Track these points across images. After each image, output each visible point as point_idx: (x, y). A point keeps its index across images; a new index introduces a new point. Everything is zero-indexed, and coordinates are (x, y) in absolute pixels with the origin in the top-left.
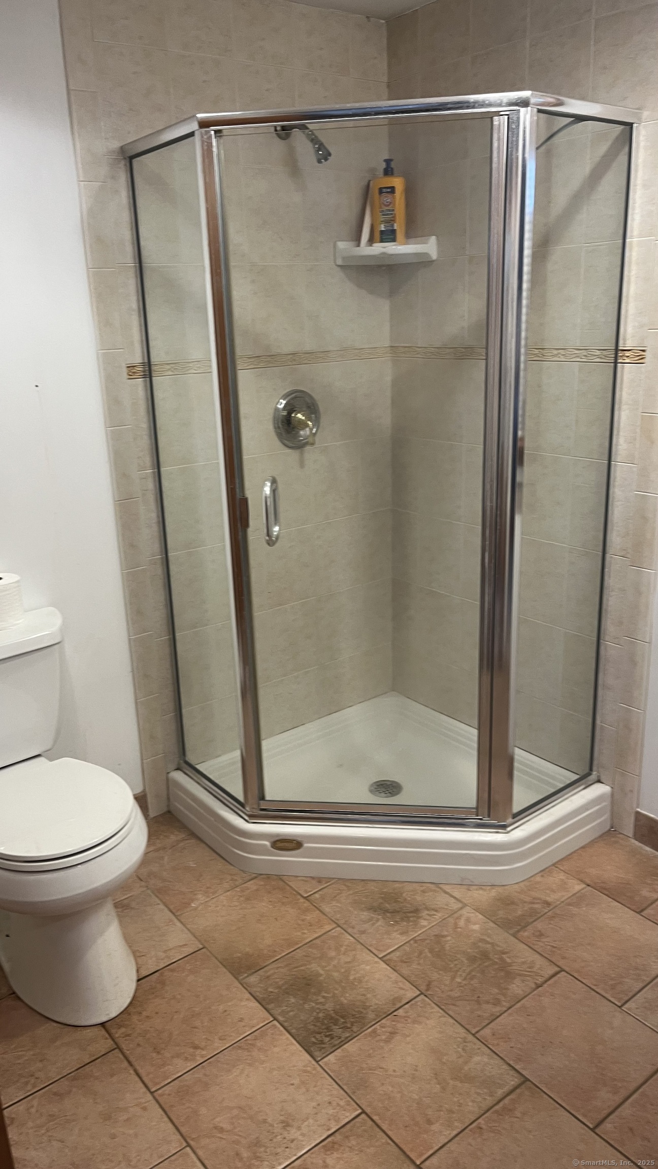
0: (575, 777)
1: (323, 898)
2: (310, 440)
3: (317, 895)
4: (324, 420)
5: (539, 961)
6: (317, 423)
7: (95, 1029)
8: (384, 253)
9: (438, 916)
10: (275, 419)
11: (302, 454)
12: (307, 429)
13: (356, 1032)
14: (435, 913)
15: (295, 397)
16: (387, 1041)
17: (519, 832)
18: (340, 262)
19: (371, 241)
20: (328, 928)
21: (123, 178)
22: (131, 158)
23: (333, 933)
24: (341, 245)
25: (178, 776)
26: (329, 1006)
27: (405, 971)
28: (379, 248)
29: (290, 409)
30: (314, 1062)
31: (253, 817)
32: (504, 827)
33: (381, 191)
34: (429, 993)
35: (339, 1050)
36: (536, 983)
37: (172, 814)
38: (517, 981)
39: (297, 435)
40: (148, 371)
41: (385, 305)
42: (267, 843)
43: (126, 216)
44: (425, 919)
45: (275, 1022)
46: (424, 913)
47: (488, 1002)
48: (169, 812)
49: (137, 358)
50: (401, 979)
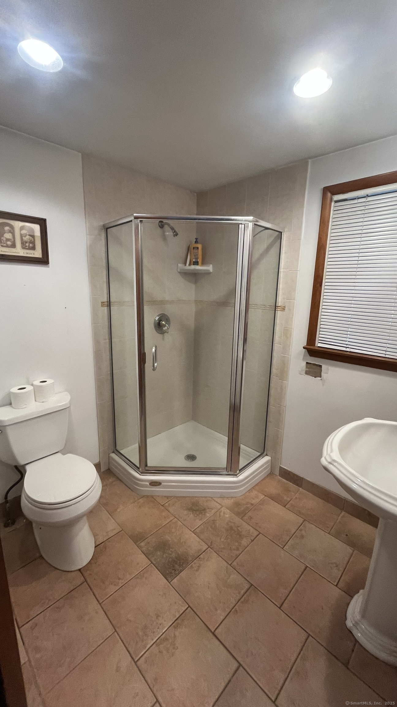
0: (259, 454)
1: (169, 505)
2: (167, 331)
3: (167, 504)
4: (171, 324)
5: (252, 530)
6: (169, 324)
7: (76, 572)
8: (195, 269)
9: (213, 511)
10: (155, 323)
11: (163, 336)
12: (166, 327)
13: (184, 567)
14: (211, 510)
15: (162, 316)
16: (197, 570)
17: (241, 477)
18: (179, 271)
19: (190, 265)
20: (171, 518)
21: (103, 235)
22: (107, 229)
23: (173, 521)
24: (179, 265)
25: (113, 455)
26: (173, 555)
27: (202, 537)
28: (193, 267)
29: (160, 320)
30: (168, 582)
31: (142, 473)
32: (236, 475)
33: (194, 248)
34: (211, 546)
35: (178, 576)
36: (251, 540)
37: (111, 471)
38: (245, 539)
39: (162, 329)
40: (109, 304)
41: (193, 286)
42: (148, 484)
43: (104, 249)
44: (208, 513)
45: (152, 564)
46: (208, 510)
47: (234, 550)
48: (109, 469)
49: (105, 299)
50: (201, 541)
